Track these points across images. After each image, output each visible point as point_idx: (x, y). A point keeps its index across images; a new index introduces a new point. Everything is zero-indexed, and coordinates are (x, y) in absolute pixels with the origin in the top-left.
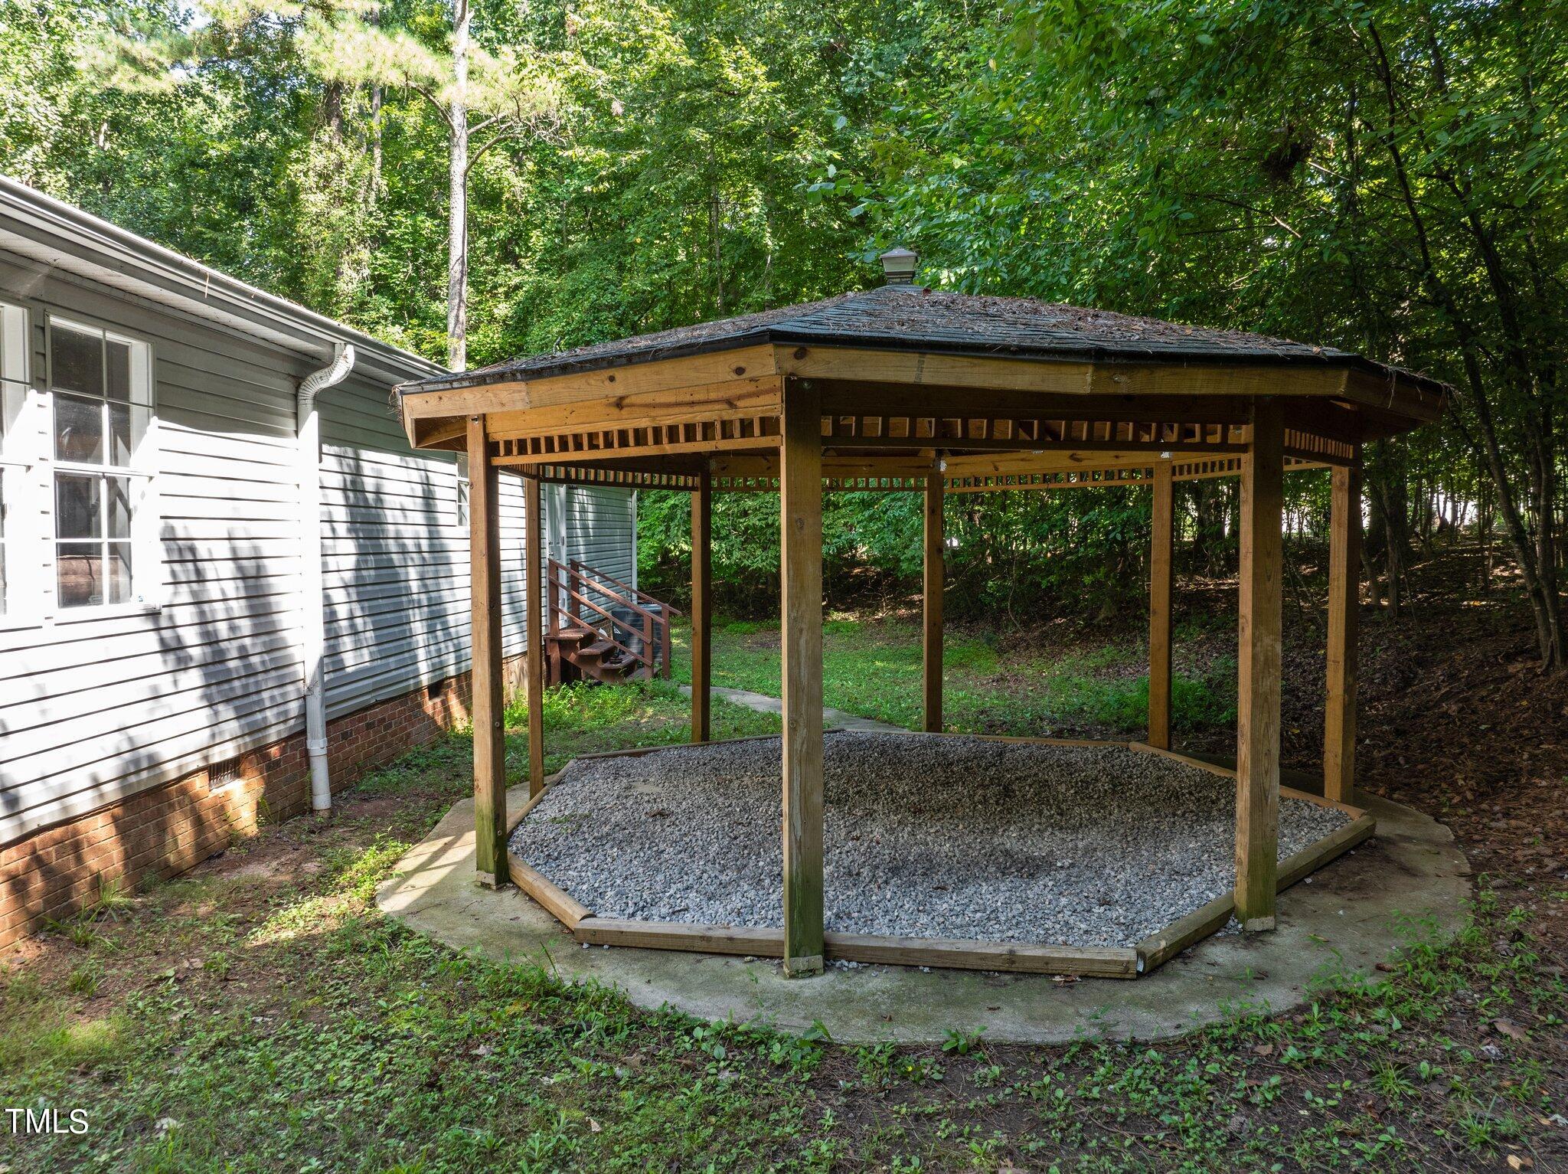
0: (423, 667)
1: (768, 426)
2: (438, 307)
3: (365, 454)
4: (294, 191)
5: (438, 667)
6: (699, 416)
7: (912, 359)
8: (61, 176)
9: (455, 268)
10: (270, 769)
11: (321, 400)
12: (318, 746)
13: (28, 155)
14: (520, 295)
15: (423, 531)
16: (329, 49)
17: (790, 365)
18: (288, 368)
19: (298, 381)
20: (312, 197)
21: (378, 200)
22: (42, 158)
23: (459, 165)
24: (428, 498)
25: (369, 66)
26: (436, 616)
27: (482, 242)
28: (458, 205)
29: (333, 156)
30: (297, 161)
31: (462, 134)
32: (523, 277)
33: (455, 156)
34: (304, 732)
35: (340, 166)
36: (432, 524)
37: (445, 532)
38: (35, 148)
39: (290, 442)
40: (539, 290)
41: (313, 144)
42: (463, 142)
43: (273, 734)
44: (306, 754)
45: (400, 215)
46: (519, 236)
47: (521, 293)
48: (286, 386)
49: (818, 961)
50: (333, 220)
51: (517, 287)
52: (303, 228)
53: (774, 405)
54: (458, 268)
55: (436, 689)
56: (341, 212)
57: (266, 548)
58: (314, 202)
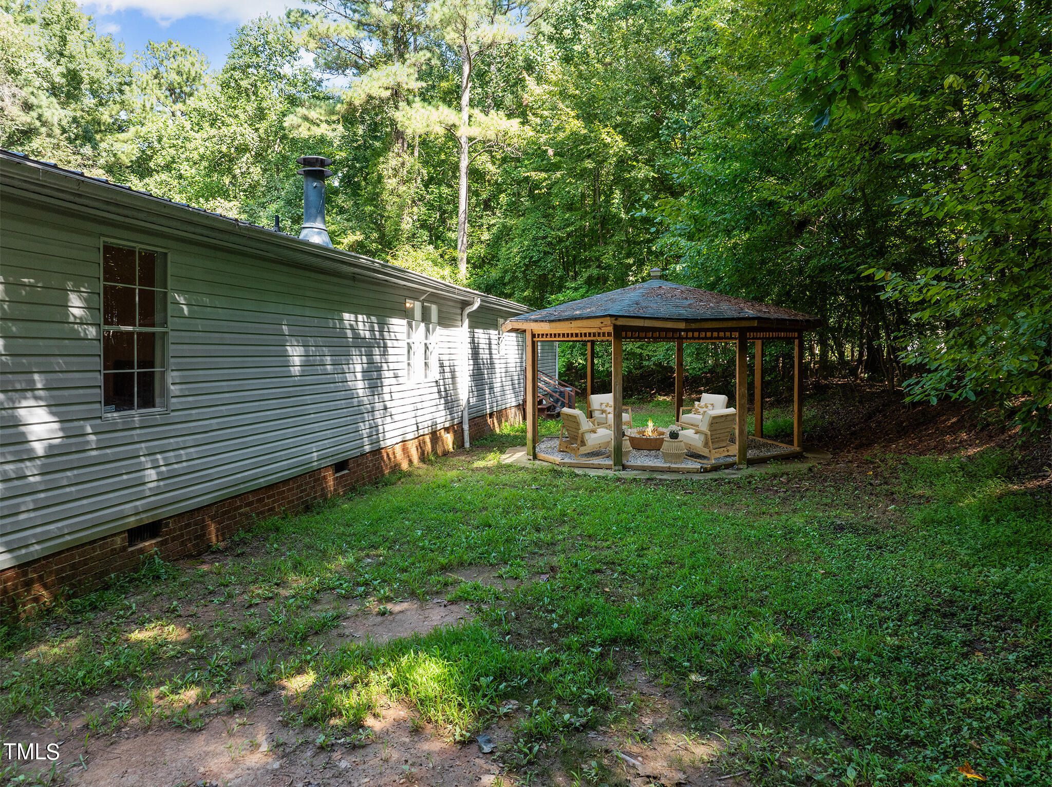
0: (488, 406)
1: (609, 334)
2: (451, 235)
3: (476, 330)
4: (380, 177)
5: (492, 408)
6: (592, 331)
7: (642, 321)
8: (258, 168)
9: (462, 216)
10: (455, 432)
11: (469, 315)
12: (466, 427)
13: (244, 159)
14: (494, 230)
15: (488, 356)
16: (409, 119)
17: (614, 322)
18: (459, 305)
19: (463, 309)
20: (389, 181)
21: (423, 181)
22: (251, 160)
23: (464, 164)
24: (490, 344)
25: (428, 126)
26: (491, 388)
27: (473, 200)
28: (463, 182)
29: (400, 159)
30: (383, 163)
31: (465, 147)
32: (496, 220)
33: (462, 159)
34: (462, 422)
35: (403, 164)
36: (490, 354)
37: (494, 356)
38: (248, 155)
39: (460, 329)
40: (504, 226)
41: (391, 154)
42: (466, 151)
43: (456, 421)
44: (462, 430)
45: (432, 187)
46: (494, 197)
47: (495, 228)
48: (459, 311)
49: (621, 468)
50: (400, 192)
51: (494, 225)
52: (385, 195)
53: (610, 329)
54: (463, 216)
55: (491, 415)
56: (404, 188)
57: (456, 363)
58: (391, 183)
